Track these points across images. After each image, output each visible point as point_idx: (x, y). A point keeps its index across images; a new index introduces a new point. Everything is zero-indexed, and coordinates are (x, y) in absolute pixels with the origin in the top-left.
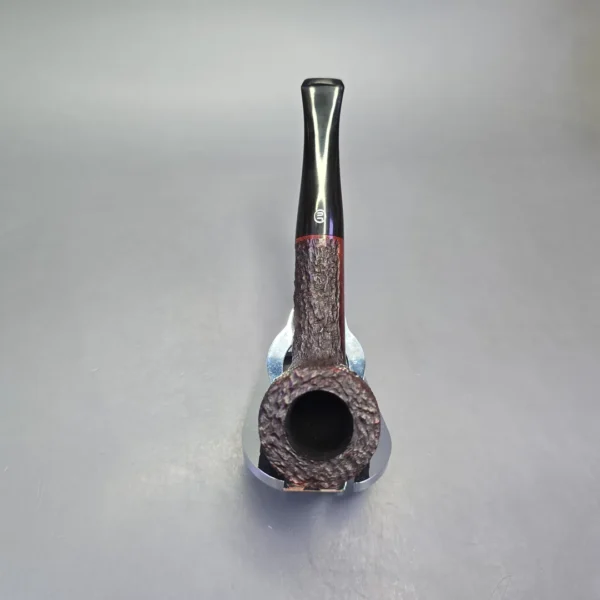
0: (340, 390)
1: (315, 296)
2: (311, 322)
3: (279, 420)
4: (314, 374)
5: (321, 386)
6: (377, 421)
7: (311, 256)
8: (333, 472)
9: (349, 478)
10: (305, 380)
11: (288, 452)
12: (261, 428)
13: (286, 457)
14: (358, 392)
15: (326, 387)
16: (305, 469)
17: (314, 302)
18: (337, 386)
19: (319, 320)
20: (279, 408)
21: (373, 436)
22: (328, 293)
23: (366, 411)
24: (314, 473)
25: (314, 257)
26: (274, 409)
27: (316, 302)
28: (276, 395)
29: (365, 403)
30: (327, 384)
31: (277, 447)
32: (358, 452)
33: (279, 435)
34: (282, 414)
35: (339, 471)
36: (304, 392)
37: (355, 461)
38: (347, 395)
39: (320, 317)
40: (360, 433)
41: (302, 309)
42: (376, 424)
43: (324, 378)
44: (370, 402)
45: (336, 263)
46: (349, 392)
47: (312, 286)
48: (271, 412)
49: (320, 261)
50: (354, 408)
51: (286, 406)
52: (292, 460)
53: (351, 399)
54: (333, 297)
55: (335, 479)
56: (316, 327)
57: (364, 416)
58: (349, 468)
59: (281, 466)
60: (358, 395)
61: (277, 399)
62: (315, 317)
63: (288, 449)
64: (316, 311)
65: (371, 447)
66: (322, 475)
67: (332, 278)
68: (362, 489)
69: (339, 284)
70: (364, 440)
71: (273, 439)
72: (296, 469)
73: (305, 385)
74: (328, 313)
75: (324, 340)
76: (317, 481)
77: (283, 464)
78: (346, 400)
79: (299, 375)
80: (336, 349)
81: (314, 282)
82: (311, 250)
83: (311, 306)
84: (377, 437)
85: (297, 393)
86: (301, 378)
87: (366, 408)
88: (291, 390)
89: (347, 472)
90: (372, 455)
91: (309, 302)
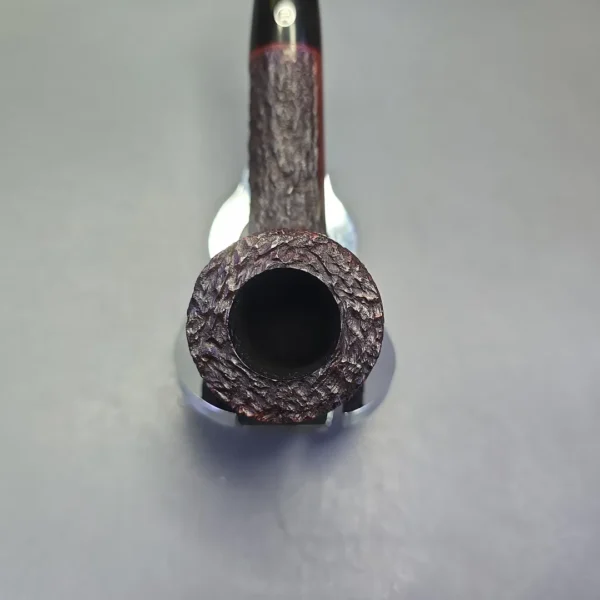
0: (318, 266)
1: (279, 138)
2: (274, 178)
3: (220, 316)
4: (277, 241)
5: (288, 260)
6: (378, 315)
7: (272, 76)
8: (310, 396)
9: (334, 407)
10: (260, 253)
11: (234, 368)
12: (191, 331)
13: (232, 375)
14: (347, 269)
15: (294, 262)
16: (264, 393)
17: (279, 146)
18: (313, 260)
19: (286, 176)
20: (219, 298)
21: (372, 338)
22: (298, 134)
23: (360, 300)
24: (279, 400)
25: (277, 78)
26: (211, 299)
27: (282, 148)
28: (213, 278)
29: (360, 286)
30: (296, 258)
31: (218, 361)
32: (348, 364)
33: (219, 340)
34: (224, 306)
35: (319, 395)
36: (259, 272)
37: (344, 379)
38: (330, 275)
39: (288, 169)
40: (351, 333)
41: (259, 160)
42: (376, 320)
43: (291, 249)
44: (367, 284)
45: (311, 88)
46: (333, 269)
47: (274, 123)
48: (205, 305)
49: (285, 84)
50: (342, 295)
51: (230, 293)
52: (242, 380)
53: (336, 279)
54: (308, 139)
55: (311, 409)
56: (281, 186)
57: (357, 308)
58: (335, 390)
59: (223, 390)
60: (348, 273)
61: (216, 283)
62: (280, 169)
63: (235, 362)
64: (282, 161)
65: (370, 356)
66: (291, 402)
67: (304, 112)
68: (354, 422)
69: (316, 120)
70: (358, 343)
71: (210, 347)
72: (249, 394)
73: (261, 260)
74: (300, 164)
75: (295, 204)
76: (282, 411)
77: (226, 386)
78: (328, 282)
79: (249, 244)
80: (312, 219)
81: (278, 117)
82: (272, 68)
83: (273, 154)
84: (379, 340)
85: (248, 274)
86: (254, 248)
87: (360, 295)
88: (239, 268)
89: (332, 396)
90: (370, 368)
91: (271, 149)
